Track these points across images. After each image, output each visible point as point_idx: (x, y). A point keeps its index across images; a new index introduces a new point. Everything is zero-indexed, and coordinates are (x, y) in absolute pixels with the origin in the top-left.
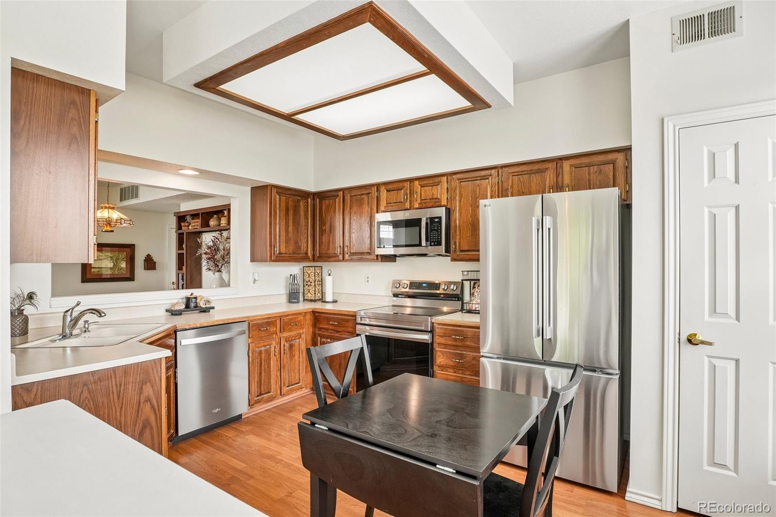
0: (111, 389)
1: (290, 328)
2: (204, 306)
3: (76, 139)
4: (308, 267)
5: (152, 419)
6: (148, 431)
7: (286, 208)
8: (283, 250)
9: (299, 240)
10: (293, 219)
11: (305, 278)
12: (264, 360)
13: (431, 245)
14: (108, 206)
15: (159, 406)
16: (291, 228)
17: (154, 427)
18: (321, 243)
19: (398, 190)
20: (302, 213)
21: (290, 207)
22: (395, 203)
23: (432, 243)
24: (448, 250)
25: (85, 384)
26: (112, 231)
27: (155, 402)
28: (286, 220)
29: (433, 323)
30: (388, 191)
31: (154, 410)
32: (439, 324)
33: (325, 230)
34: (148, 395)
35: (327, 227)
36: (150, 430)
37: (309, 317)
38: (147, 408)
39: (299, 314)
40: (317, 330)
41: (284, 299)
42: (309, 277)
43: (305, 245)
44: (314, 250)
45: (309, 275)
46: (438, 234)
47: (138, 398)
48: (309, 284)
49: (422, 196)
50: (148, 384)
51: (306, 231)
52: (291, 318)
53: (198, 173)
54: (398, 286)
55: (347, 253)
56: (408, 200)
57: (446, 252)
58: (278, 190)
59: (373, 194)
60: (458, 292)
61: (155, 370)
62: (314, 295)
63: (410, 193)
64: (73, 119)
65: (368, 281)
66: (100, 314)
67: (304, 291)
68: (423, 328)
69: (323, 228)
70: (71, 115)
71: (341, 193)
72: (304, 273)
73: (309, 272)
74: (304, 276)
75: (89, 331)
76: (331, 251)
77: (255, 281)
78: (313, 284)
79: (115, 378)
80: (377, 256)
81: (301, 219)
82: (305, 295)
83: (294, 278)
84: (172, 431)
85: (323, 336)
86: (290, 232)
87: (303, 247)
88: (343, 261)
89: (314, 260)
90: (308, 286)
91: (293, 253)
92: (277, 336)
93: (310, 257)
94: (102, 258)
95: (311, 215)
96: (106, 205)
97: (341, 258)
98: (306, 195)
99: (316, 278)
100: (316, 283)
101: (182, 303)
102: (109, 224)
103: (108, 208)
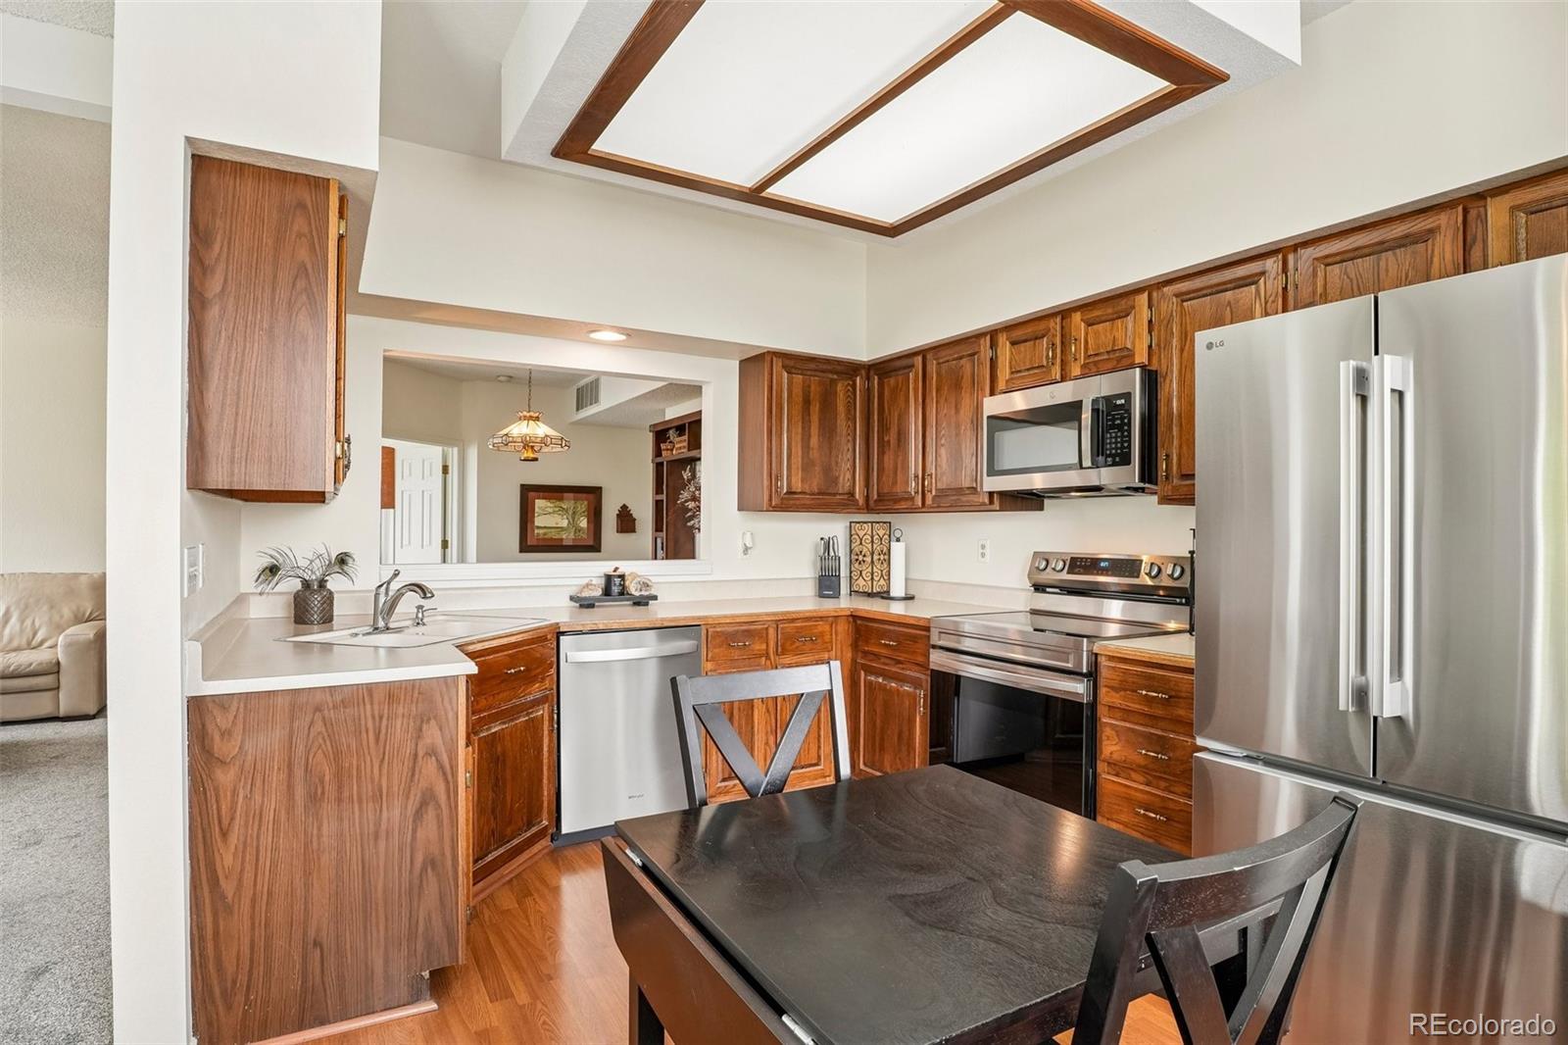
0: (363, 722)
1: (797, 647)
2: (637, 594)
3: (306, 269)
4: (859, 523)
5: (440, 789)
6: (430, 815)
7: (804, 399)
8: (798, 486)
9: (833, 464)
10: (820, 420)
11: (853, 545)
12: (739, 709)
13: (1106, 465)
14: (528, 415)
15: (454, 768)
16: (814, 441)
17: (443, 806)
18: (881, 470)
19: (1036, 339)
20: (841, 408)
21: (812, 395)
22: (1028, 370)
23: (1109, 459)
24: (1148, 474)
25: (318, 709)
26: (536, 459)
27: (445, 758)
28: (803, 422)
29: (1096, 655)
30: (1013, 343)
31: (444, 774)
32: (1111, 658)
33: (889, 441)
34: (433, 744)
35: (892, 437)
36: (436, 809)
37: (843, 628)
38: (429, 768)
39: (821, 618)
40: (860, 654)
41: (809, 589)
42: (861, 543)
43: (848, 476)
44: (867, 487)
45: (861, 540)
46: (1123, 436)
47: (413, 746)
48: (861, 558)
49: (1090, 346)
50: (433, 722)
51: (850, 446)
52: (802, 627)
53: (623, 337)
54: (1042, 566)
55: (931, 491)
56: (1058, 360)
57: (1142, 479)
58: (787, 362)
59: (982, 353)
60: (1185, 582)
61: (446, 698)
62: (870, 583)
63: (1062, 343)
64: (300, 235)
65: (983, 555)
66: (425, 594)
67: (851, 572)
68: (1070, 666)
69: (886, 439)
70: (296, 228)
71: (920, 358)
72: (851, 536)
73: (861, 533)
74: (851, 541)
75: (424, 624)
76: (899, 489)
77: (746, 550)
78: (868, 559)
79: (372, 704)
80: (991, 494)
81: (839, 421)
82: (853, 581)
83: (828, 544)
84: (545, 823)
85: (869, 670)
86: (813, 449)
87: (844, 479)
88: (923, 510)
89: (868, 508)
90: (860, 563)
91: (819, 494)
92: (768, 662)
93: (861, 502)
94: (551, 510)
95: (861, 412)
96: (525, 413)
97: (920, 504)
98: (849, 369)
99: (875, 546)
100: (876, 557)
101: (593, 585)
102: (533, 447)
103: (532, 418)
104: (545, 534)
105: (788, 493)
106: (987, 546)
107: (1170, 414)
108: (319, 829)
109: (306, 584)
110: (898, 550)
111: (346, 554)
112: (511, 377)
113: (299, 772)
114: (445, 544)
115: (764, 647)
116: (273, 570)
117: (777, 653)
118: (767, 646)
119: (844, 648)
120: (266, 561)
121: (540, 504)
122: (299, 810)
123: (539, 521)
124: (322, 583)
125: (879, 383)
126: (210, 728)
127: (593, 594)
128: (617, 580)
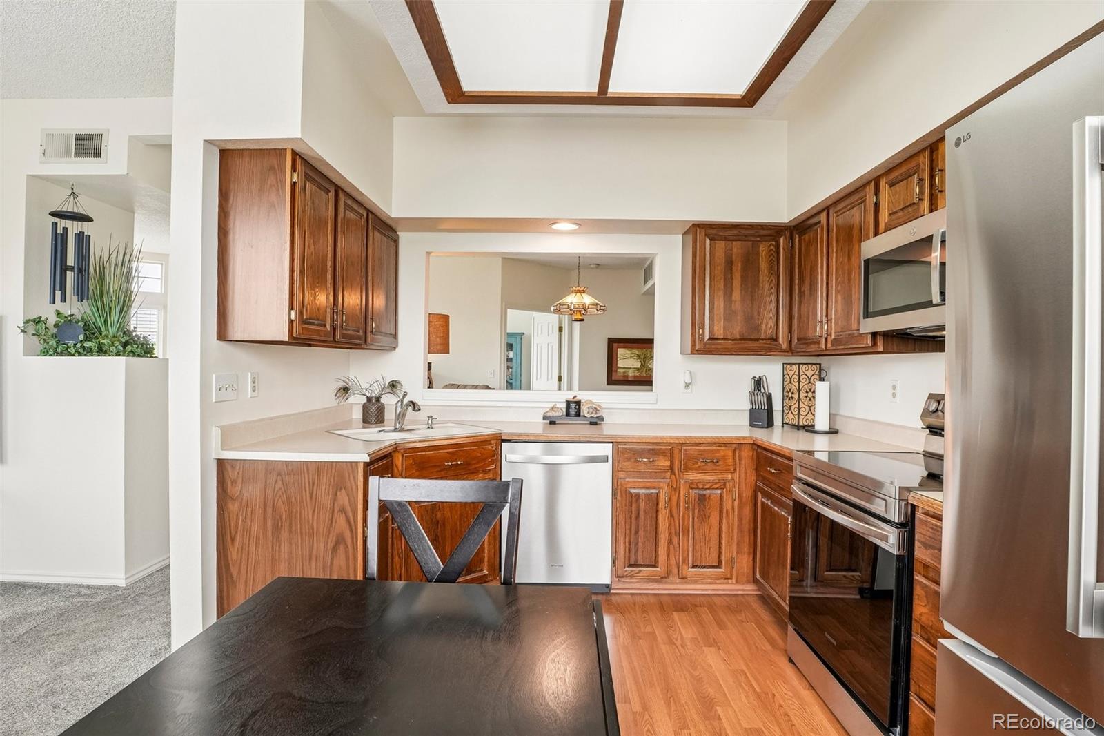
0: (303, 485)
1: (699, 467)
3: (274, 206)
4: (789, 364)
5: (347, 535)
6: (341, 550)
7: (726, 260)
8: (719, 332)
9: (756, 314)
10: (742, 277)
11: (785, 384)
12: (645, 511)
14: (577, 289)
15: (356, 522)
16: (736, 295)
17: (349, 546)
18: (800, 316)
19: (909, 177)
20: (763, 265)
21: (734, 257)
22: (901, 210)
25: (279, 474)
26: (582, 320)
27: (350, 515)
28: (725, 280)
30: (891, 185)
31: (350, 525)
33: (804, 291)
34: (343, 505)
35: (806, 288)
36: (345, 548)
37: (747, 454)
38: (341, 521)
39: (725, 444)
40: (760, 478)
42: (790, 383)
43: (771, 323)
44: (790, 332)
45: (791, 379)
47: (332, 505)
48: (790, 395)
50: (343, 491)
51: (773, 298)
52: (704, 451)
53: (576, 227)
54: (933, 409)
55: (831, 336)
56: (927, 195)
58: (710, 231)
59: (867, 200)
61: (351, 475)
62: (796, 417)
64: (271, 186)
65: (894, 395)
66: (414, 408)
67: (783, 407)
69: (802, 290)
70: (269, 182)
71: (824, 215)
72: (784, 375)
73: (791, 373)
74: (783, 381)
75: (432, 428)
76: (810, 334)
77: (687, 386)
78: (796, 396)
79: (308, 474)
80: (874, 335)
81: (761, 278)
82: (785, 414)
83: (758, 383)
84: (485, 572)
85: (767, 495)
86: (735, 301)
87: (766, 326)
88: (827, 353)
89: (791, 351)
90: (789, 400)
91: (741, 339)
92: (673, 477)
93: (785, 346)
94: (629, 356)
95: (785, 267)
96: (574, 288)
97: (824, 347)
98: (773, 232)
99: (802, 385)
100: (802, 395)
101: (558, 408)
102: (580, 311)
103: (580, 292)
104: (624, 372)
105: (711, 339)
106: (898, 388)
108: (279, 547)
109: (369, 399)
110: (822, 389)
111: (396, 381)
112: (598, 265)
113: (269, 510)
114: (560, 378)
115: (668, 464)
116: (345, 390)
117: (680, 470)
118: (672, 462)
119: (748, 471)
120: (341, 384)
121: (621, 351)
122: (269, 533)
123: (621, 363)
124: (378, 399)
125: (799, 240)
126: (227, 478)
127: (557, 414)
128: (573, 406)
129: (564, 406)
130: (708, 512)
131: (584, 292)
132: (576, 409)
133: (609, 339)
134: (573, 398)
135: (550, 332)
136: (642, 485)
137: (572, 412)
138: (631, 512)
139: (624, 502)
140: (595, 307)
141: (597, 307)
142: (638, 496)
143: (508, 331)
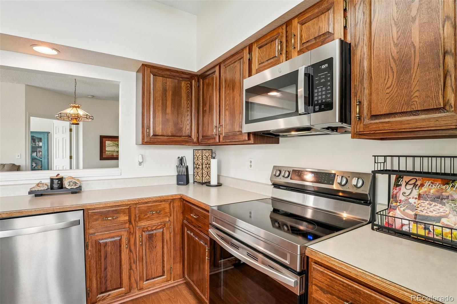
1: (148, 217)
2: (69, 188)
4: (197, 150)
7: (163, 89)
9: (180, 121)
10: (172, 100)
11: (195, 160)
12: (111, 253)
13: (315, 111)
16: (169, 110)
18: (203, 124)
19: (272, 41)
20: (184, 94)
21: (167, 87)
22: (267, 61)
23: (317, 107)
24: (345, 117)
26: (78, 124)
28: (162, 100)
29: (308, 256)
30: (260, 48)
33: (206, 110)
35: (207, 108)
37: (177, 204)
39: (165, 201)
40: (185, 219)
42: (198, 160)
43: (188, 127)
44: (198, 132)
45: (198, 158)
46: (326, 90)
48: (198, 166)
49: (303, 37)
51: (189, 113)
52: (151, 206)
53: (55, 53)
54: (277, 174)
55: (222, 134)
56: (284, 51)
57: (341, 120)
58: (153, 70)
59: (245, 57)
62: (201, 178)
63: (287, 41)
65: (251, 166)
67: (194, 173)
68: (287, 262)
71: (218, 67)
72: (194, 156)
73: (198, 155)
74: (194, 158)
76: (209, 133)
77: (140, 164)
78: (201, 167)
80: (249, 134)
81: (182, 101)
82: (195, 177)
83: (181, 160)
85: (189, 229)
86: (168, 114)
87: (185, 128)
88: (220, 144)
89: (198, 143)
90: (197, 169)
91: (172, 136)
92: (131, 226)
93: (195, 140)
94: (112, 145)
95: (195, 97)
97: (218, 141)
98: (190, 76)
99: (204, 161)
100: (204, 166)
101: (43, 184)
102: (76, 119)
103: (76, 107)
105: (154, 135)
106: (253, 162)
107: (362, 73)
110: (214, 163)
114: (71, 157)
115: (127, 218)
117: (135, 220)
118: (130, 217)
119: (178, 214)
121: (108, 143)
123: (107, 149)
125: (203, 82)
127: (42, 189)
128: (56, 182)
129: (48, 182)
130: (155, 244)
131: (79, 107)
132: (58, 183)
133: (100, 136)
134: (57, 176)
135: (64, 131)
136: (108, 236)
137: (55, 186)
138: (101, 256)
139: (94, 251)
140: (86, 116)
141: (87, 117)
142: (106, 244)
143: (32, 130)
